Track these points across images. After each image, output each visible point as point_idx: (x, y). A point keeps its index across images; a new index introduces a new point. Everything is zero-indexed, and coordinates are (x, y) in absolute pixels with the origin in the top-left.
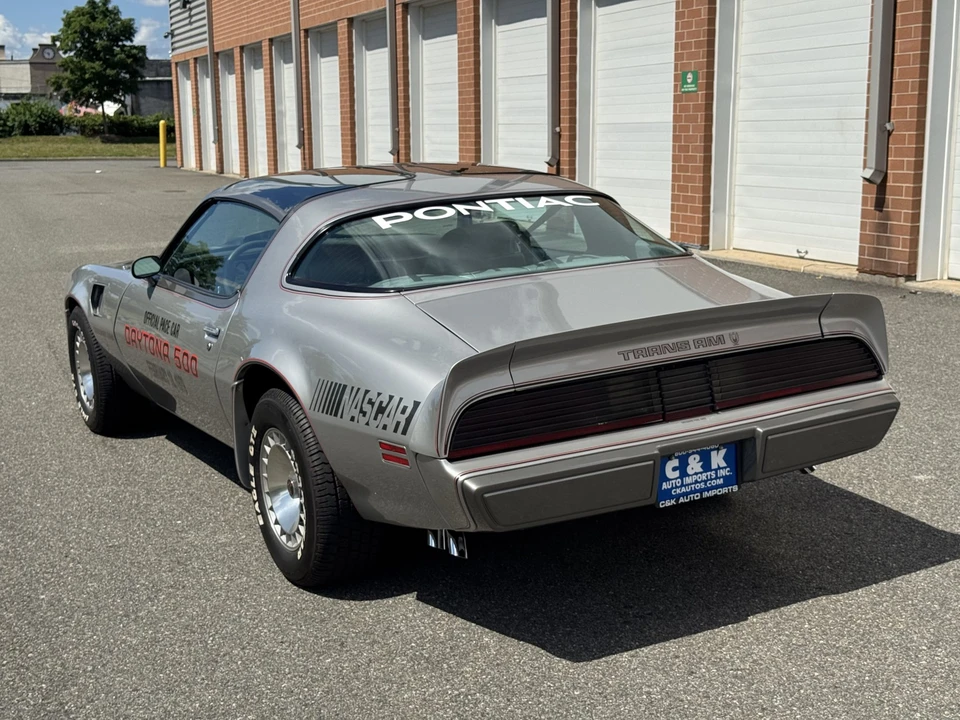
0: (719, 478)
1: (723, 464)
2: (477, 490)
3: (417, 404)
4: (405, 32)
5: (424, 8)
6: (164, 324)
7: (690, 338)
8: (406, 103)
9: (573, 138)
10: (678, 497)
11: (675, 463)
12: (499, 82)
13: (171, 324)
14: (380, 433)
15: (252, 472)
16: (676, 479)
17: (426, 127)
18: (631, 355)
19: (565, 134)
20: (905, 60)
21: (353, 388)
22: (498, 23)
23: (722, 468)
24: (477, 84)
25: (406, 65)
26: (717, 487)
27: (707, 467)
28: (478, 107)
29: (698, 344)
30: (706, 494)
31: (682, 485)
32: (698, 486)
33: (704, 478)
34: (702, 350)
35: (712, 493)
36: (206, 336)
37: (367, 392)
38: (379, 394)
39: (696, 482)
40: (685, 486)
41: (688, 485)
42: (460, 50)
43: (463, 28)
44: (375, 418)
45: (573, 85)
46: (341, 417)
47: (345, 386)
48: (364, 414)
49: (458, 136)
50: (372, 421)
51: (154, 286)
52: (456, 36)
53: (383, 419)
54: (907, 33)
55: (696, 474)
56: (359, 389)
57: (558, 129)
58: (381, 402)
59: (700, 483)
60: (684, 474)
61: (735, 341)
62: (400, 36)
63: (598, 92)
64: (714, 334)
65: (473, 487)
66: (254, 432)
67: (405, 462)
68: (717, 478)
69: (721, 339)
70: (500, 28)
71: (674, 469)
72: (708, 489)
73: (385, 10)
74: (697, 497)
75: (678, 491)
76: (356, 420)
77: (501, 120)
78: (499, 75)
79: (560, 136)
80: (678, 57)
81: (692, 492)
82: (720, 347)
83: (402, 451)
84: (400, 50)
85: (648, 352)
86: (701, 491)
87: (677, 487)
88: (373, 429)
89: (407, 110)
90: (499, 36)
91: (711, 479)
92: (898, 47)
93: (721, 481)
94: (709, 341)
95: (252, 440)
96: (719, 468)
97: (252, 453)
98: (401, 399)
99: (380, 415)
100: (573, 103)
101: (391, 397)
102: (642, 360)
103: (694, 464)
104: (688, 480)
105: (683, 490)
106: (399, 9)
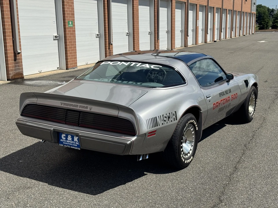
0: (76, 144)
1: (77, 141)
7: (79, 105)
10: (64, 145)
11: (65, 135)
16: (65, 140)
18: (63, 104)
23: (77, 142)
26: (74, 146)
27: (73, 140)
29: (80, 106)
30: (71, 147)
31: (66, 142)
32: (70, 144)
33: (72, 143)
34: (81, 109)
35: (73, 147)
39: (70, 143)
40: (67, 142)
41: (68, 143)
55: (70, 140)
59: (71, 143)
60: (66, 139)
61: (91, 109)
64: (86, 105)
68: (75, 144)
69: (87, 108)
71: (64, 137)
72: (72, 146)
74: (69, 147)
75: (65, 143)
81: (68, 145)
82: (86, 109)
85: (67, 105)
86: (70, 146)
87: (64, 142)
91: (74, 144)
94: (84, 107)
96: (76, 142)
102: (65, 106)
103: (69, 138)
104: (68, 141)
105: (66, 143)
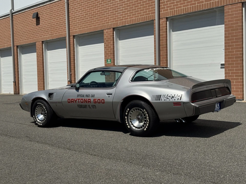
2: (198, 107)
3: (182, 95)
4: (17, 53)
5: (22, 47)
6: (87, 96)
8: (18, 70)
9: (75, 75)
12: (48, 64)
13: (90, 95)
14: (174, 101)
15: (126, 118)
17: (23, 75)
19: (73, 74)
20: (163, 55)
21: (163, 95)
22: (48, 50)
23: (219, 106)
24: (43, 64)
25: (18, 60)
28: (43, 69)
36: (107, 95)
37: (168, 95)
38: (171, 95)
42: (37, 56)
43: (38, 51)
44: (172, 99)
45: (74, 63)
46: (161, 100)
47: (161, 95)
48: (168, 99)
49: (37, 77)
50: (171, 99)
51: (79, 89)
52: (36, 53)
53: (174, 98)
54: (163, 50)
56: (165, 95)
57: (71, 73)
58: (172, 96)
62: (16, 54)
63: (80, 65)
65: (197, 106)
66: (128, 109)
67: (181, 105)
70: (48, 51)
73: (11, 47)
76: (166, 100)
77: (49, 72)
78: (48, 62)
79: (71, 75)
80: (105, 56)
83: (180, 103)
84: (16, 57)
88: (171, 100)
89: (18, 71)
90: (48, 53)
92: (161, 53)
93: (219, 109)
95: (127, 111)
97: (126, 114)
98: (177, 95)
99: (173, 98)
100: (75, 67)
101: (175, 95)
106: (15, 47)
